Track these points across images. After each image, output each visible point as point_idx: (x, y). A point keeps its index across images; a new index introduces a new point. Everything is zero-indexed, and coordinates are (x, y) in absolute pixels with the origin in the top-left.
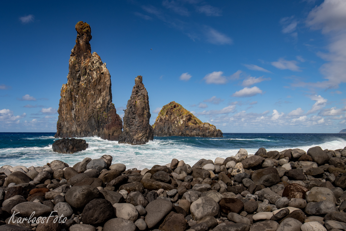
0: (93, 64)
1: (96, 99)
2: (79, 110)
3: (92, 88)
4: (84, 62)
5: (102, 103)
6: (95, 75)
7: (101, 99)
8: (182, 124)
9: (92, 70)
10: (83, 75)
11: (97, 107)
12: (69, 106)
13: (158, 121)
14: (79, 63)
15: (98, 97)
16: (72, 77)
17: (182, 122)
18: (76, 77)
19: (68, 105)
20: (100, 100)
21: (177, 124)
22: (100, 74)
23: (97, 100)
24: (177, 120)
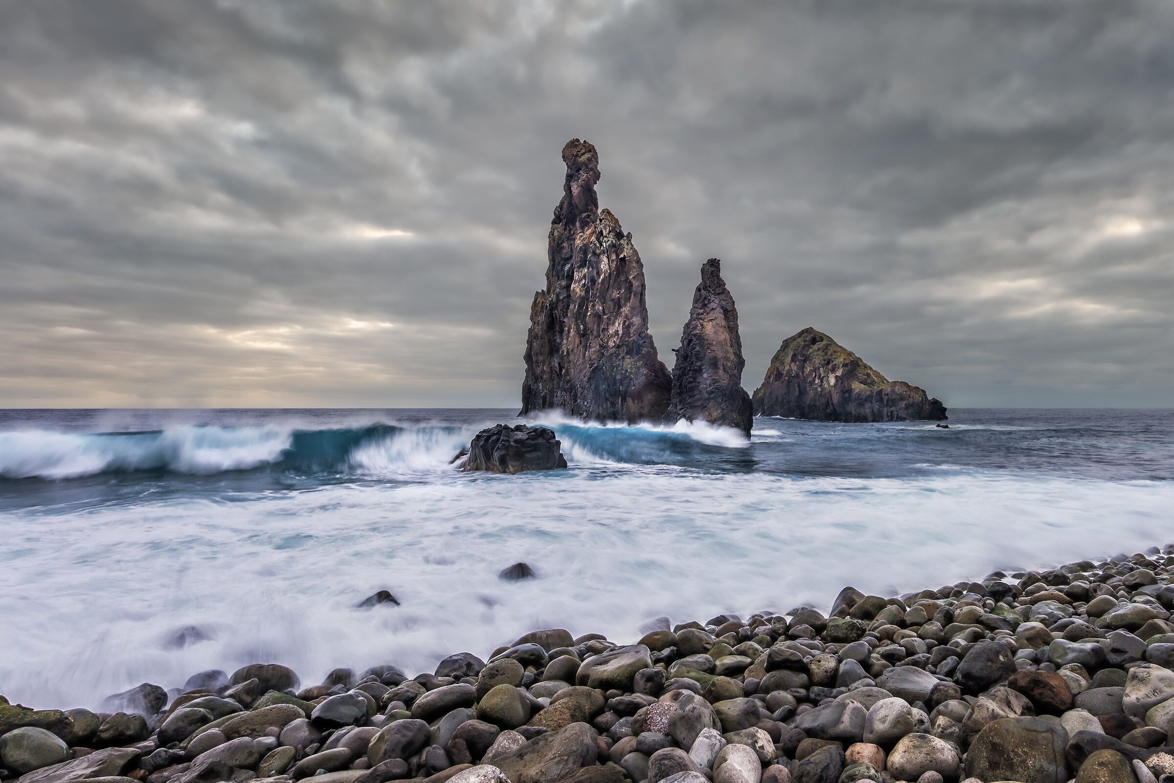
0: (601, 238)
1: (608, 324)
2: (568, 352)
3: (599, 297)
4: (582, 236)
5: (623, 334)
6: (604, 265)
7: (619, 324)
8: (835, 385)
9: (597, 251)
10: (579, 267)
11: (611, 344)
12: (547, 345)
13: (771, 379)
14: (571, 238)
15: (612, 318)
16: (555, 274)
17: (832, 381)
18: (564, 274)
19: (546, 341)
20: (618, 326)
21: (820, 386)
22: (617, 262)
23: (611, 327)
24: (820, 375)
